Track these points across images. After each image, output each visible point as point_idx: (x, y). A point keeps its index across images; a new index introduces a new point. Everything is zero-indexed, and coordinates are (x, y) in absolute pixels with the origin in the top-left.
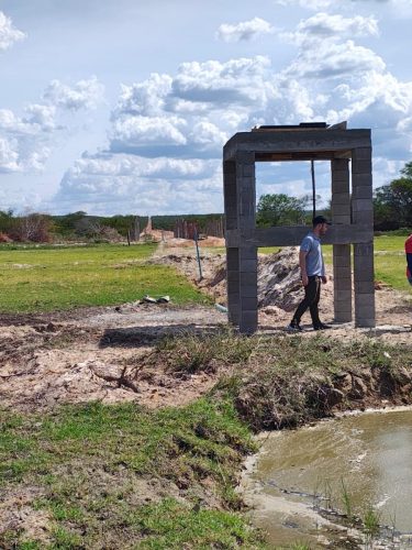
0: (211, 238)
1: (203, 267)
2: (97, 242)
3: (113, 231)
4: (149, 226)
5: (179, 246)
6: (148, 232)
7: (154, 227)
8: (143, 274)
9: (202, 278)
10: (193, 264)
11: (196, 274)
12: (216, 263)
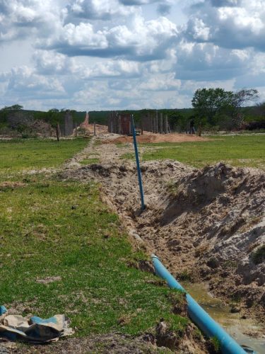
0: (147, 134)
1: (146, 185)
2: (24, 137)
3: (46, 125)
4: (87, 120)
5: (111, 142)
6: (84, 126)
7: (91, 122)
8: (39, 204)
9: (144, 208)
10: (128, 181)
11: (132, 199)
12: (167, 180)
